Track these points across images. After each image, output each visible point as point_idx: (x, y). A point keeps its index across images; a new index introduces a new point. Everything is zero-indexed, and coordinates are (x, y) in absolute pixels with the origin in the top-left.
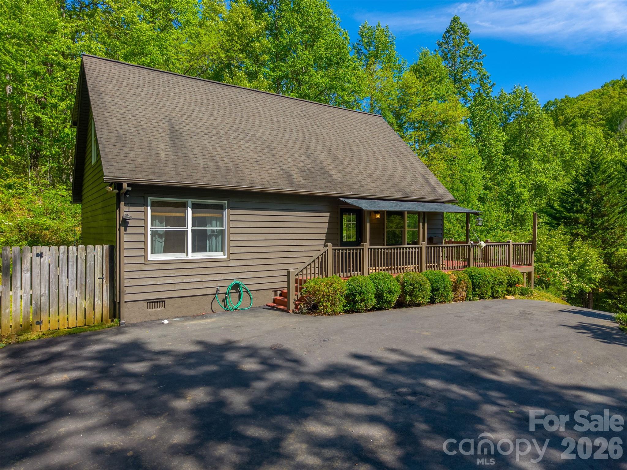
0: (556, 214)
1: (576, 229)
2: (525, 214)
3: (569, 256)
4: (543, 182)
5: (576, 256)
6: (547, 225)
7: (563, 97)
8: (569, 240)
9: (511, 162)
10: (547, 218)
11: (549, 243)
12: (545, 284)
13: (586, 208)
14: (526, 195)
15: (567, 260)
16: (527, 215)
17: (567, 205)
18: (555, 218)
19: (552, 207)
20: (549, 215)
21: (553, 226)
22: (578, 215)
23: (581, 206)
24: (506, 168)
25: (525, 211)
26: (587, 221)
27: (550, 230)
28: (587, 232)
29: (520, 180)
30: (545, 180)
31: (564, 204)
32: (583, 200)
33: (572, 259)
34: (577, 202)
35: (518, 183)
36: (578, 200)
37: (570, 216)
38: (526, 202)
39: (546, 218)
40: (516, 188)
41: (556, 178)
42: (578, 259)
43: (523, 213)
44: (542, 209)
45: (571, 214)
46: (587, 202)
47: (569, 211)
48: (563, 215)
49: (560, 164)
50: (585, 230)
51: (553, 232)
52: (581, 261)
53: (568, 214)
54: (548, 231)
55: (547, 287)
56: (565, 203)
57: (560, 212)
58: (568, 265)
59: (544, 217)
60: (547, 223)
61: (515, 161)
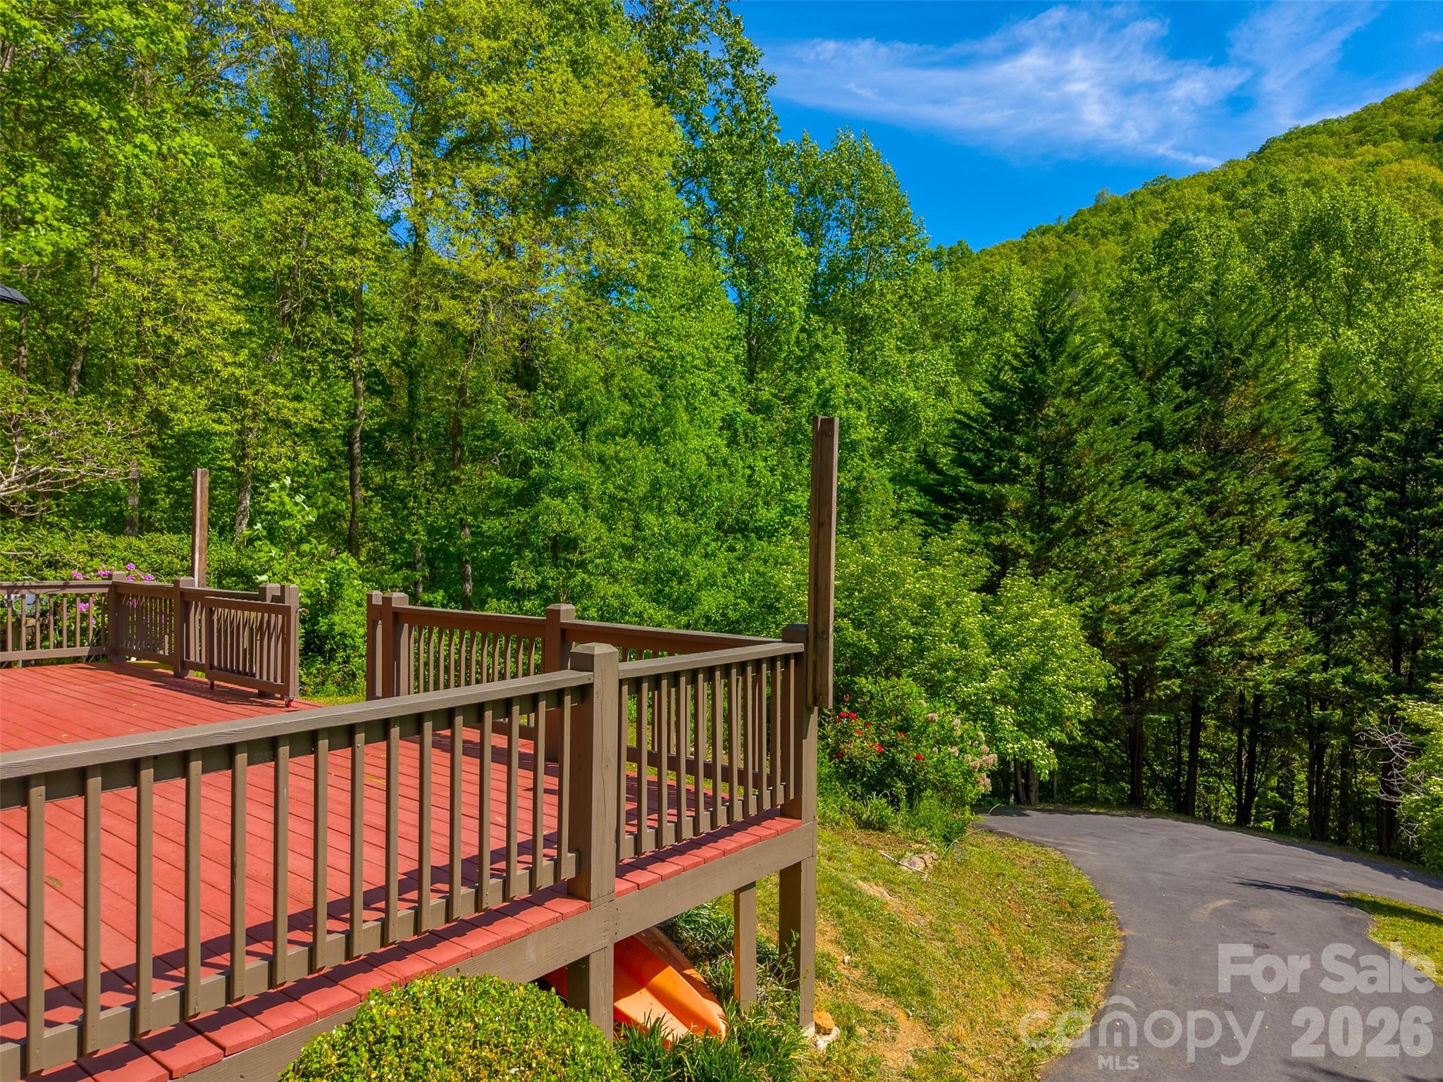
0: (942, 485)
1: (999, 533)
2: (858, 486)
3: (989, 635)
4: (908, 400)
5: (1013, 636)
6: (916, 520)
7: (954, 244)
8: (984, 572)
9: (826, 337)
10: (918, 500)
11: (923, 587)
12: (906, 780)
13: (1028, 466)
14: (864, 432)
15: (980, 654)
16: (866, 488)
17: (974, 458)
18: (940, 499)
19: (931, 465)
20: (925, 489)
21: (934, 524)
22: (1005, 489)
23: (1014, 462)
24: (811, 354)
25: (859, 478)
26: (1029, 507)
27: (926, 536)
28: (1032, 542)
29: (847, 386)
30: (914, 395)
31: (967, 454)
32: (1019, 440)
33: (998, 646)
34: (1002, 449)
35: (841, 391)
36: (1005, 443)
37: (983, 492)
38: (863, 450)
39: (916, 500)
40: (835, 408)
41: (942, 393)
42: (1019, 646)
43: (854, 484)
44: (907, 475)
45: (985, 487)
46: (1029, 449)
47: (979, 474)
48: (962, 489)
49: (950, 356)
50: (1024, 536)
51: (937, 544)
52: (1029, 656)
53: (977, 487)
54: (919, 541)
55: (914, 795)
56: (968, 450)
57: (955, 481)
58: (984, 674)
59: (909, 496)
60: (919, 514)
61: (835, 332)
